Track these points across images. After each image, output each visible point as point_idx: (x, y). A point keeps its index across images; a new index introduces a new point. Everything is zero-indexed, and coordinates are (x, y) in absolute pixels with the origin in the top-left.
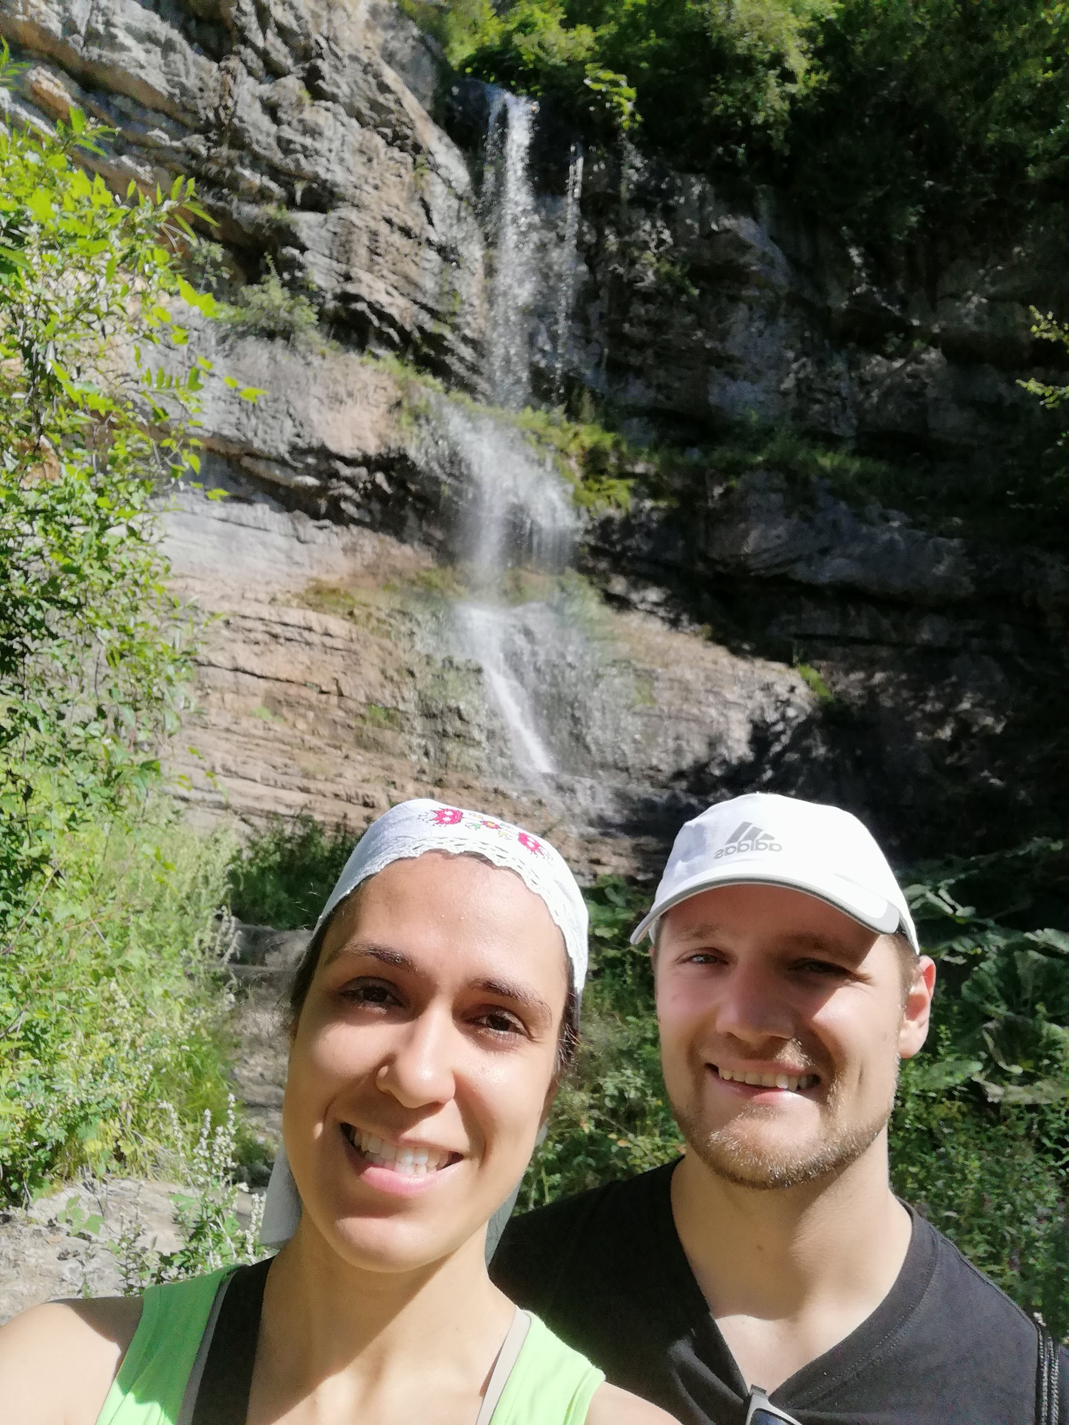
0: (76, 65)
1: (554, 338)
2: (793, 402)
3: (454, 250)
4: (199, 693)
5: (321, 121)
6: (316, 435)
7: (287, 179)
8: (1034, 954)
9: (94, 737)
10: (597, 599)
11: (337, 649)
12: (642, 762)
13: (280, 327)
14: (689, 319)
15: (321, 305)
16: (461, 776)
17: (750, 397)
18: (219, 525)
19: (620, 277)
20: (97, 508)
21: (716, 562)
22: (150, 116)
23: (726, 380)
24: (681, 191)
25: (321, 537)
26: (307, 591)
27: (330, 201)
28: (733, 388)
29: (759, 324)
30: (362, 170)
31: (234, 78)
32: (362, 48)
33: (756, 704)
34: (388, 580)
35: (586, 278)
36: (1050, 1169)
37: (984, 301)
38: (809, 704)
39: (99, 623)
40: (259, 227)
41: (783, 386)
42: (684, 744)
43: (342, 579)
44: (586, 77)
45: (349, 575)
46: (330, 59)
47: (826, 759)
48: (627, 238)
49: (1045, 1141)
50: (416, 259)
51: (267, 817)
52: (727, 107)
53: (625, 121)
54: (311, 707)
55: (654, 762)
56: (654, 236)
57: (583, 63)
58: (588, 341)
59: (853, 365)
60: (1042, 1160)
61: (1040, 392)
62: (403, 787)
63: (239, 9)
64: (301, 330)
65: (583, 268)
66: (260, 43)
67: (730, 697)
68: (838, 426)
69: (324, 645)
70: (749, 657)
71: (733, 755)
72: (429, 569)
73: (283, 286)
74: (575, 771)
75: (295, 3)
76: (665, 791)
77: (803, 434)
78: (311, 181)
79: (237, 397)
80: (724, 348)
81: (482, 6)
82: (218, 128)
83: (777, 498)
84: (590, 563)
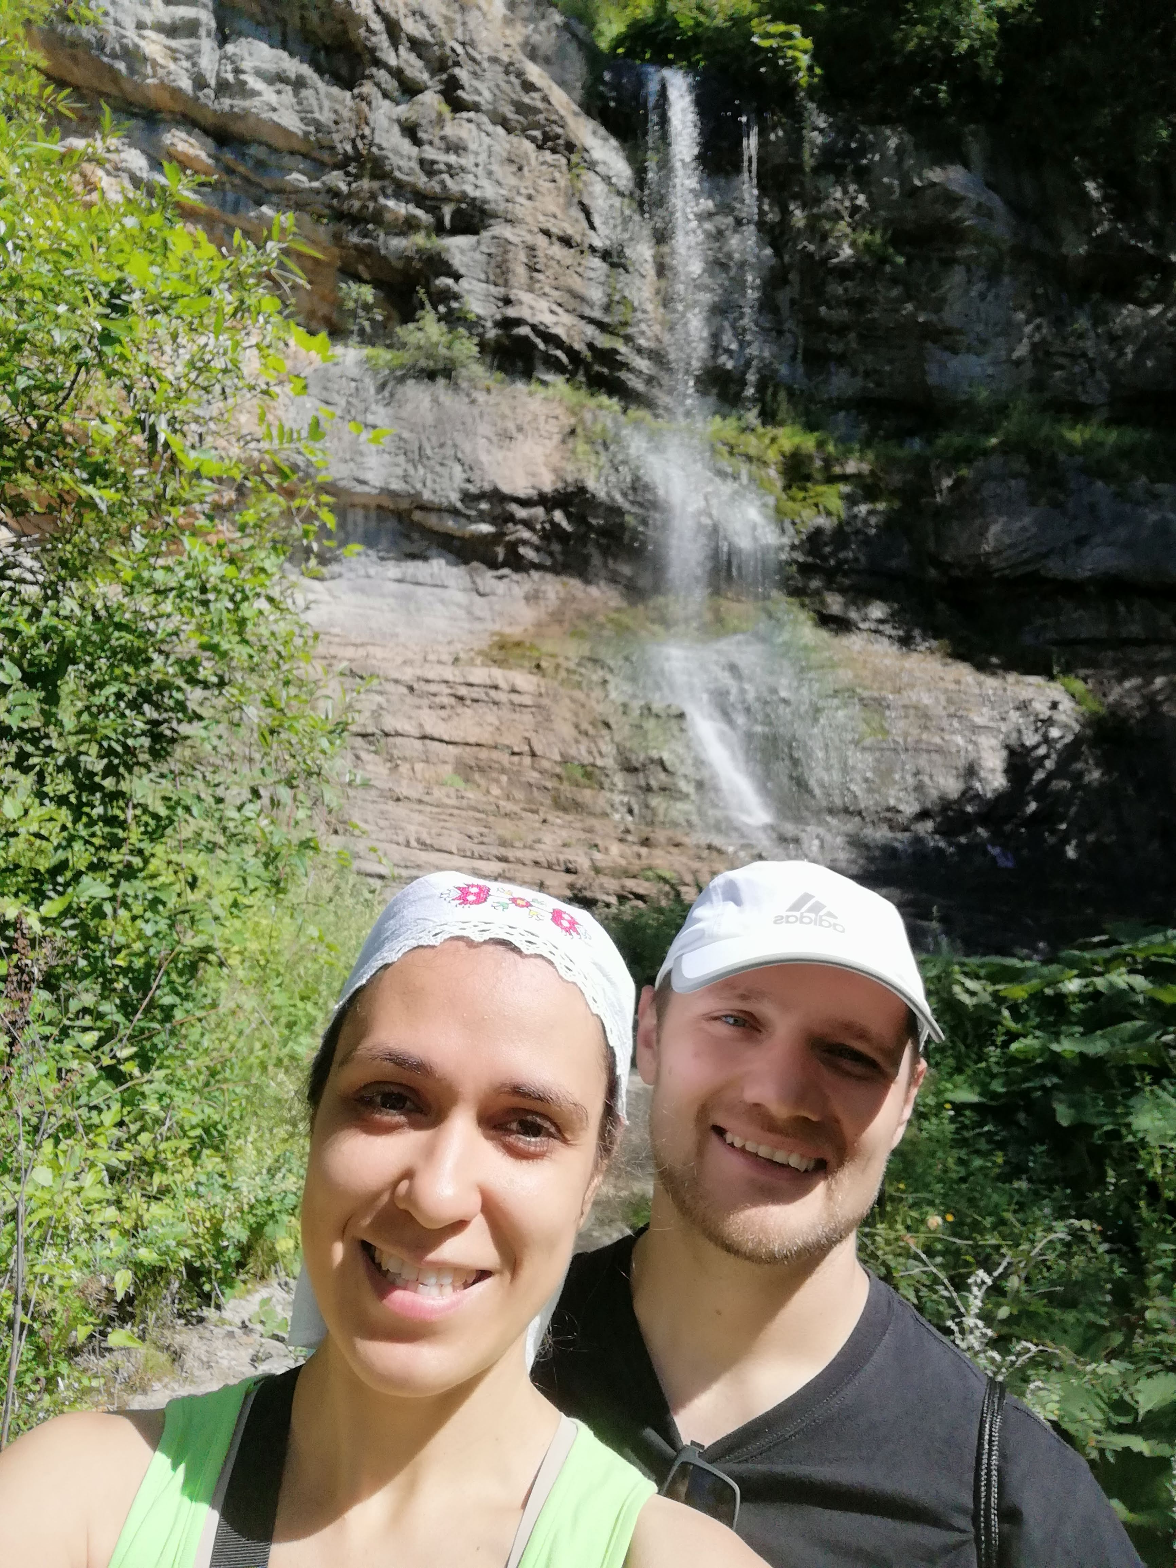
0: (207, 119)
1: (739, 334)
2: (1028, 371)
3: (620, 253)
4: (389, 765)
5: (464, 134)
6: (487, 478)
7: (433, 203)
9: (250, 819)
10: (810, 623)
11: (526, 706)
12: (877, 804)
13: (440, 365)
14: (895, 292)
15: (481, 336)
16: (670, 833)
17: (976, 371)
18: (394, 586)
19: (810, 255)
21: (950, 565)
22: (287, 160)
23: (946, 355)
24: (874, 147)
25: (501, 587)
26: (491, 647)
27: (482, 220)
28: (955, 363)
29: (980, 287)
30: (513, 181)
31: (369, 103)
32: (501, 47)
33: (1012, 726)
34: (576, 626)
35: (773, 261)
38: (1077, 721)
40: (409, 259)
41: (1016, 355)
42: (926, 779)
43: (526, 630)
44: (752, 34)
45: (535, 626)
46: (469, 65)
47: (1102, 784)
48: (815, 211)
50: (579, 270)
52: (922, 39)
53: (802, 78)
54: (503, 771)
55: (892, 802)
56: (848, 204)
57: (749, 19)
58: (780, 333)
59: (1099, 319)
62: (607, 849)
63: (369, 30)
64: (464, 366)
65: (768, 251)
66: (393, 61)
67: (979, 720)
68: (1085, 392)
69: (512, 703)
70: (1000, 672)
71: (988, 788)
72: (618, 610)
73: (439, 320)
74: (799, 819)
75: (426, 12)
76: (907, 834)
77: (1045, 407)
78: (459, 201)
79: (401, 447)
80: (941, 320)
82: (357, 160)
83: (1019, 485)
84: (800, 583)
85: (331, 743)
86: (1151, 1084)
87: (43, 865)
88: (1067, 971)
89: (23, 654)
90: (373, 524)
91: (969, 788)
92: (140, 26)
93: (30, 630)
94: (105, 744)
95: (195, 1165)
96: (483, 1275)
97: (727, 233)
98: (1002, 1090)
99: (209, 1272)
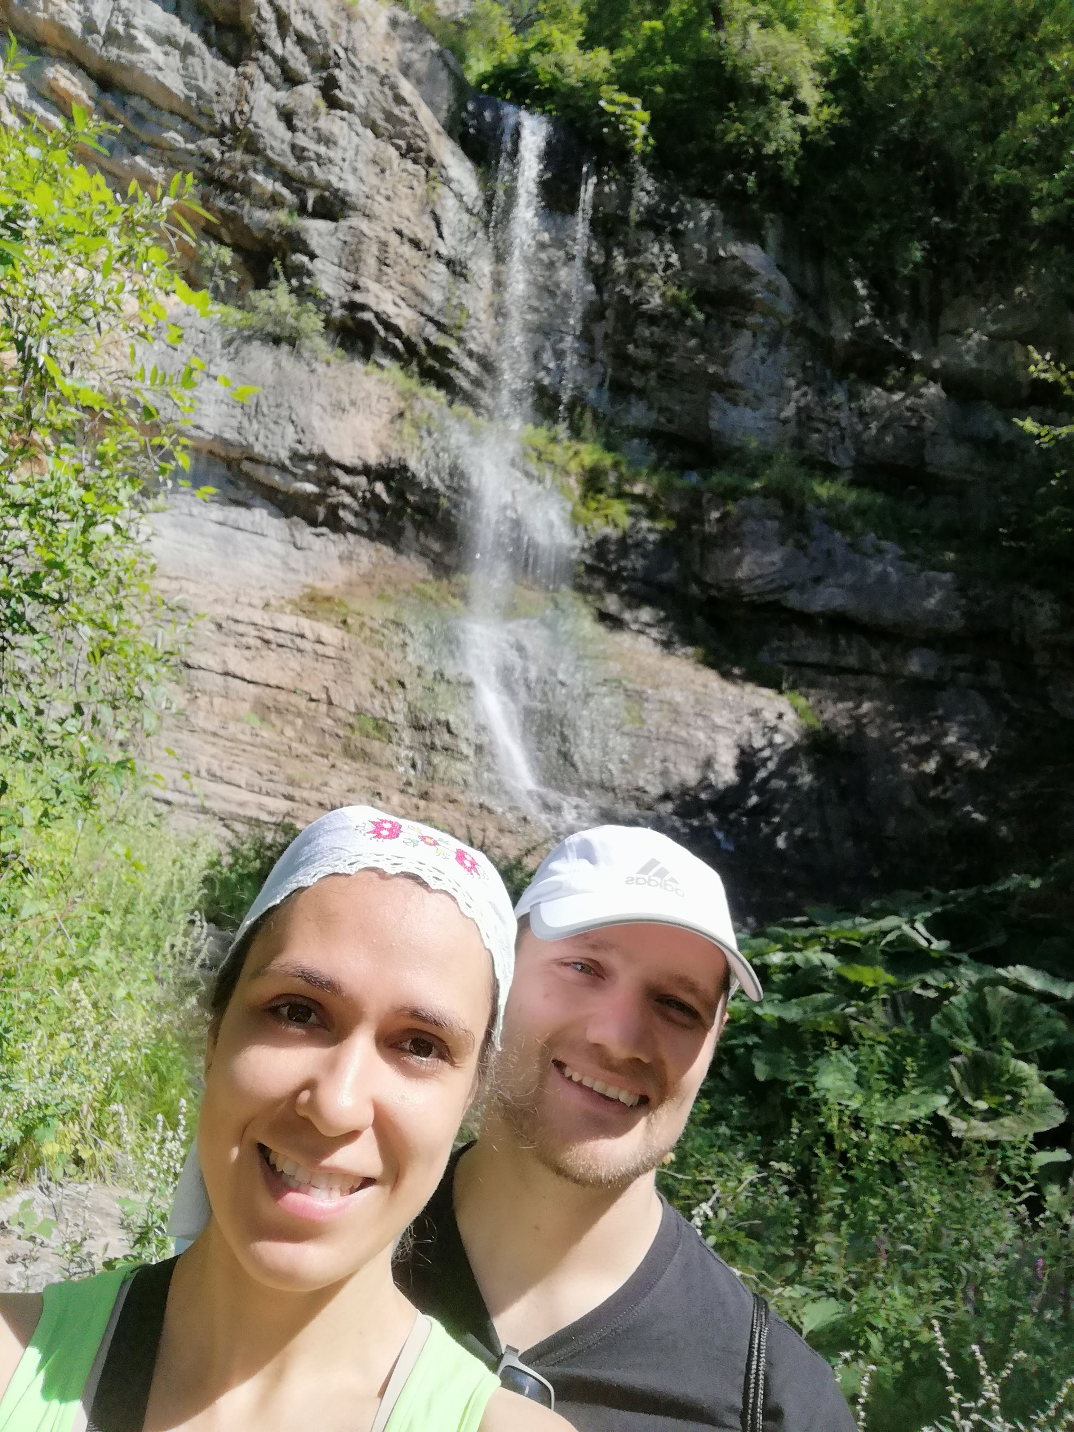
0: (94, 65)
1: (559, 355)
2: (792, 430)
3: (462, 264)
4: (188, 696)
5: (336, 130)
6: (317, 442)
7: (299, 186)
8: (1003, 990)
9: (70, 734)
10: (590, 618)
11: (329, 657)
12: (629, 783)
13: (286, 333)
14: (693, 343)
15: (328, 313)
16: (447, 790)
17: (750, 423)
18: (215, 528)
19: (627, 298)
20: (84, 504)
21: (711, 586)
22: (166, 117)
23: (726, 405)
24: (690, 216)
25: (318, 544)
26: (301, 597)
27: (342, 210)
28: (734, 413)
29: (762, 351)
30: (374, 180)
31: (252, 83)
32: (380, 60)
33: (744, 729)
34: (384, 590)
35: (594, 297)
36: (1009, 1205)
37: (985, 338)
38: (797, 731)
39: (81, 618)
40: (270, 232)
41: (784, 415)
42: (671, 766)
43: (337, 587)
44: (600, 98)
45: (344, 583)
46: (348, 69)
47: (812, 787)
48: (634, 260)
49: (1005, 1177)
50: (425, 271)
51: (250, 825)
52: (739, 135)
53: (637, 144)
54: (299, 714)
55: (641, 783)
56: (662, 260)
57: (599, 84)
58: (593, 361)
59: (853, 396)
60: (1000, 1196)
61: (1036, 431)
62: (388, 798)
63: (259, 16)
64: (308, 337)
65: (591, 287)
66: (279, 50)
67: (718, 721)
68: (836, 456)
69: (316, 653)
70: (740, 681)
71: (720, 780)
72: (424, 581)
73: (291, 292)
74: (561, 789)
75: (315, 13)
76: (650, 813)
77: (803, 463)
78: (323, 189)
79: (239, 401)
80: (726, 373)
81: (501, 24)
82: (233, 132)
83: (773, 525)
84: (586, 581)
86: (835, 1049)
88: (772, 944)
90: (202, 467)
91: (705, 778)
96: (368, 1182)
97: (558, 265)
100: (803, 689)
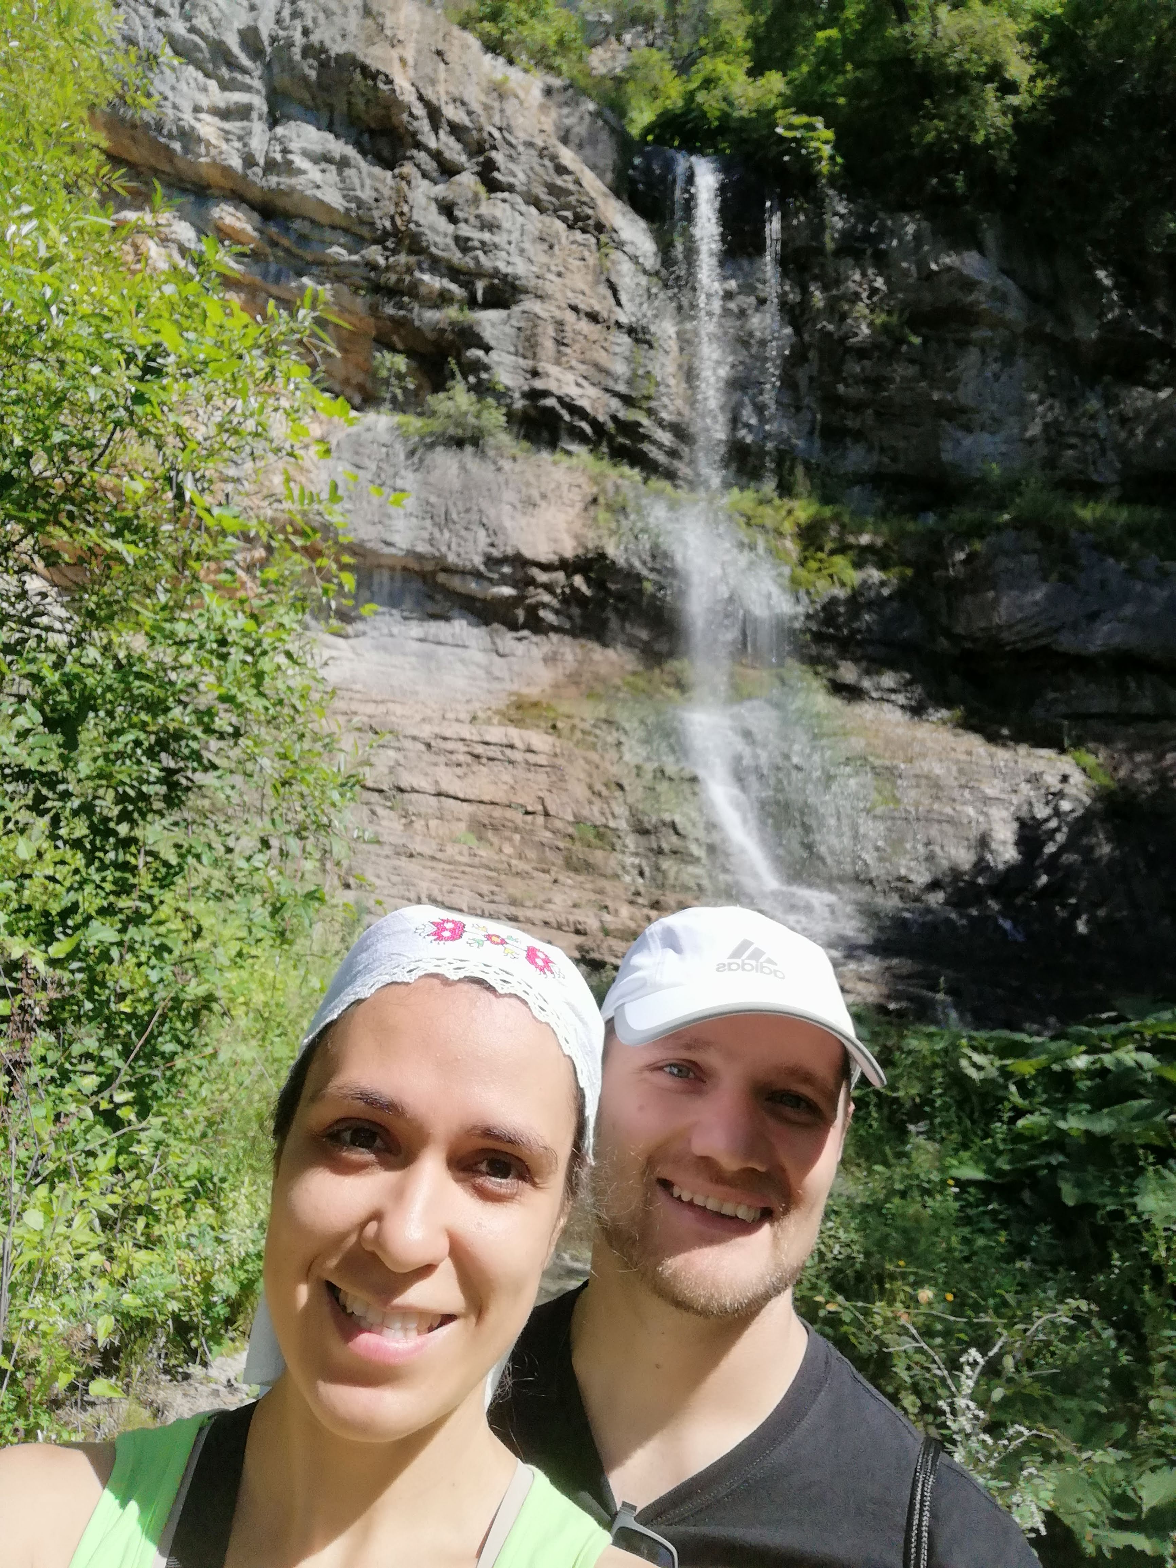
0: (254, 195)
1: (760, 409)
2: (1042, 450)
3: (645, 330)
4: (403, 821)
5: (498, 213)
6: (510, 543)
7: (467, 278)
9: (258, 869)
10: (823, 691)
11: (541, 766)
12: (888, 873)
13: (469, 434)
14: (911, 370)
15: (509, 406)
16: (680, 896)
17: (989, 449)
18: (416, 645)
19: (830, 334)
21: (964, 638)
22: (328, 234)
23: (959, 434)
24: (893, 233)
25: (520, 648)
26: (508, 706)
27: (513, 295)
28: (968, 441)
29: (995, 367)
30: (543, 259)
31: (409, 183)
32: (536, 132)
33: (1023, 798)
34: (592, 689)
35: (792, 340)
38: (1088, 794)
39: (259, 751)
40: (443, 331)
41: (1029, 434)
42: (937, 849)
43: (543, 691)
44: (777, 125)
45: (552, 687)
46: (504, 149)
47: (1112, 859)
48: (834, 292)
50: (605, 344)
52: (939, 133)
53: (824, 167)
54: (516, 829)
55: (903, 872)
56: (865, 286)
57: (775, 109)
58: (798, 409)
59: (1109, 400)
62: (616, 911)
63: (411, 115)
64: (491, 435)
65: (788, 330)
66: (433, 144)
67: (990, 792)
68: (1097, 472)
69: (527, 762)
70: (1011, 743)
71: (999, 859)
72: (634, 673)
73: (469, 390)
75: (466, 99)
76: (918, 905)
77: (1058, 485)
78: (492, 277)
79: (428, 512)
80: (955, 398)
81: (661, 69)
82: (395, 235)
83: (1030, 560)
84: (814, 650)
85: (342, 795)
86: (1153, 1164)
87: (55, 908)
88: (1075, 1046)
89: (45, 700)
90: (398, 584)
91: (981, 859)
92: (197, 109)
93: (52, 677)
94: (120, 790)
95: (188, 1217)
97: (749, 312)
98: (1007, 1167)
99: (197, 1328)
100: (1091, 745)
